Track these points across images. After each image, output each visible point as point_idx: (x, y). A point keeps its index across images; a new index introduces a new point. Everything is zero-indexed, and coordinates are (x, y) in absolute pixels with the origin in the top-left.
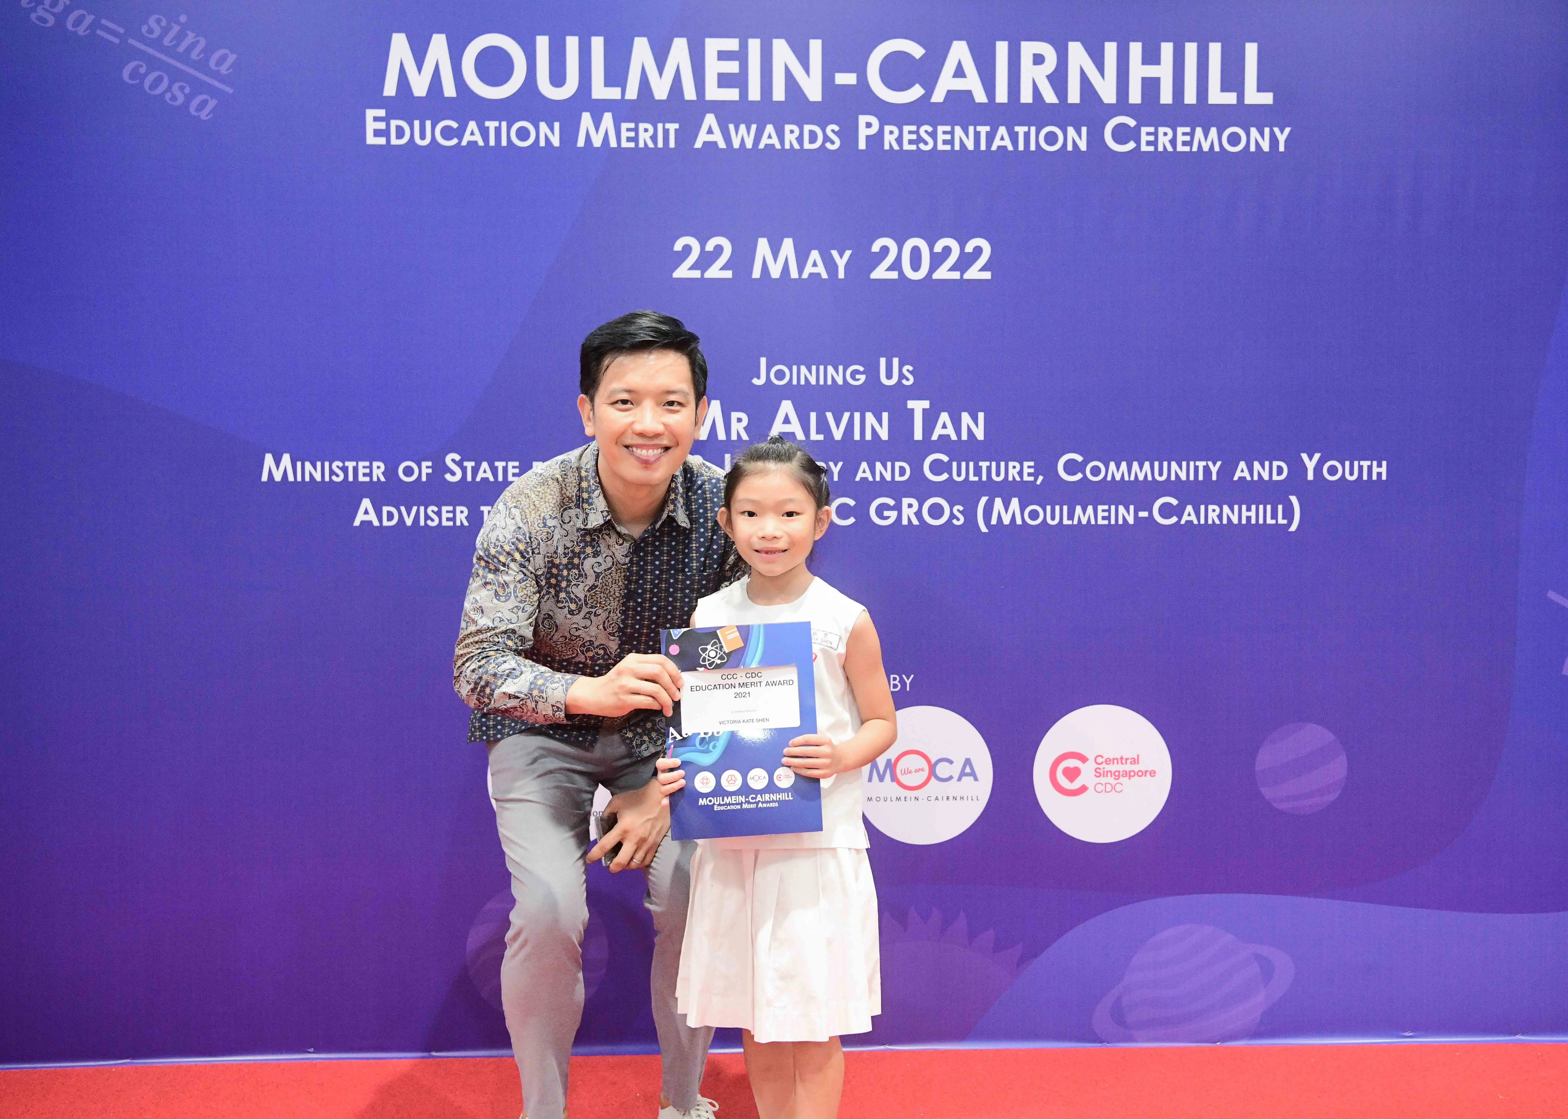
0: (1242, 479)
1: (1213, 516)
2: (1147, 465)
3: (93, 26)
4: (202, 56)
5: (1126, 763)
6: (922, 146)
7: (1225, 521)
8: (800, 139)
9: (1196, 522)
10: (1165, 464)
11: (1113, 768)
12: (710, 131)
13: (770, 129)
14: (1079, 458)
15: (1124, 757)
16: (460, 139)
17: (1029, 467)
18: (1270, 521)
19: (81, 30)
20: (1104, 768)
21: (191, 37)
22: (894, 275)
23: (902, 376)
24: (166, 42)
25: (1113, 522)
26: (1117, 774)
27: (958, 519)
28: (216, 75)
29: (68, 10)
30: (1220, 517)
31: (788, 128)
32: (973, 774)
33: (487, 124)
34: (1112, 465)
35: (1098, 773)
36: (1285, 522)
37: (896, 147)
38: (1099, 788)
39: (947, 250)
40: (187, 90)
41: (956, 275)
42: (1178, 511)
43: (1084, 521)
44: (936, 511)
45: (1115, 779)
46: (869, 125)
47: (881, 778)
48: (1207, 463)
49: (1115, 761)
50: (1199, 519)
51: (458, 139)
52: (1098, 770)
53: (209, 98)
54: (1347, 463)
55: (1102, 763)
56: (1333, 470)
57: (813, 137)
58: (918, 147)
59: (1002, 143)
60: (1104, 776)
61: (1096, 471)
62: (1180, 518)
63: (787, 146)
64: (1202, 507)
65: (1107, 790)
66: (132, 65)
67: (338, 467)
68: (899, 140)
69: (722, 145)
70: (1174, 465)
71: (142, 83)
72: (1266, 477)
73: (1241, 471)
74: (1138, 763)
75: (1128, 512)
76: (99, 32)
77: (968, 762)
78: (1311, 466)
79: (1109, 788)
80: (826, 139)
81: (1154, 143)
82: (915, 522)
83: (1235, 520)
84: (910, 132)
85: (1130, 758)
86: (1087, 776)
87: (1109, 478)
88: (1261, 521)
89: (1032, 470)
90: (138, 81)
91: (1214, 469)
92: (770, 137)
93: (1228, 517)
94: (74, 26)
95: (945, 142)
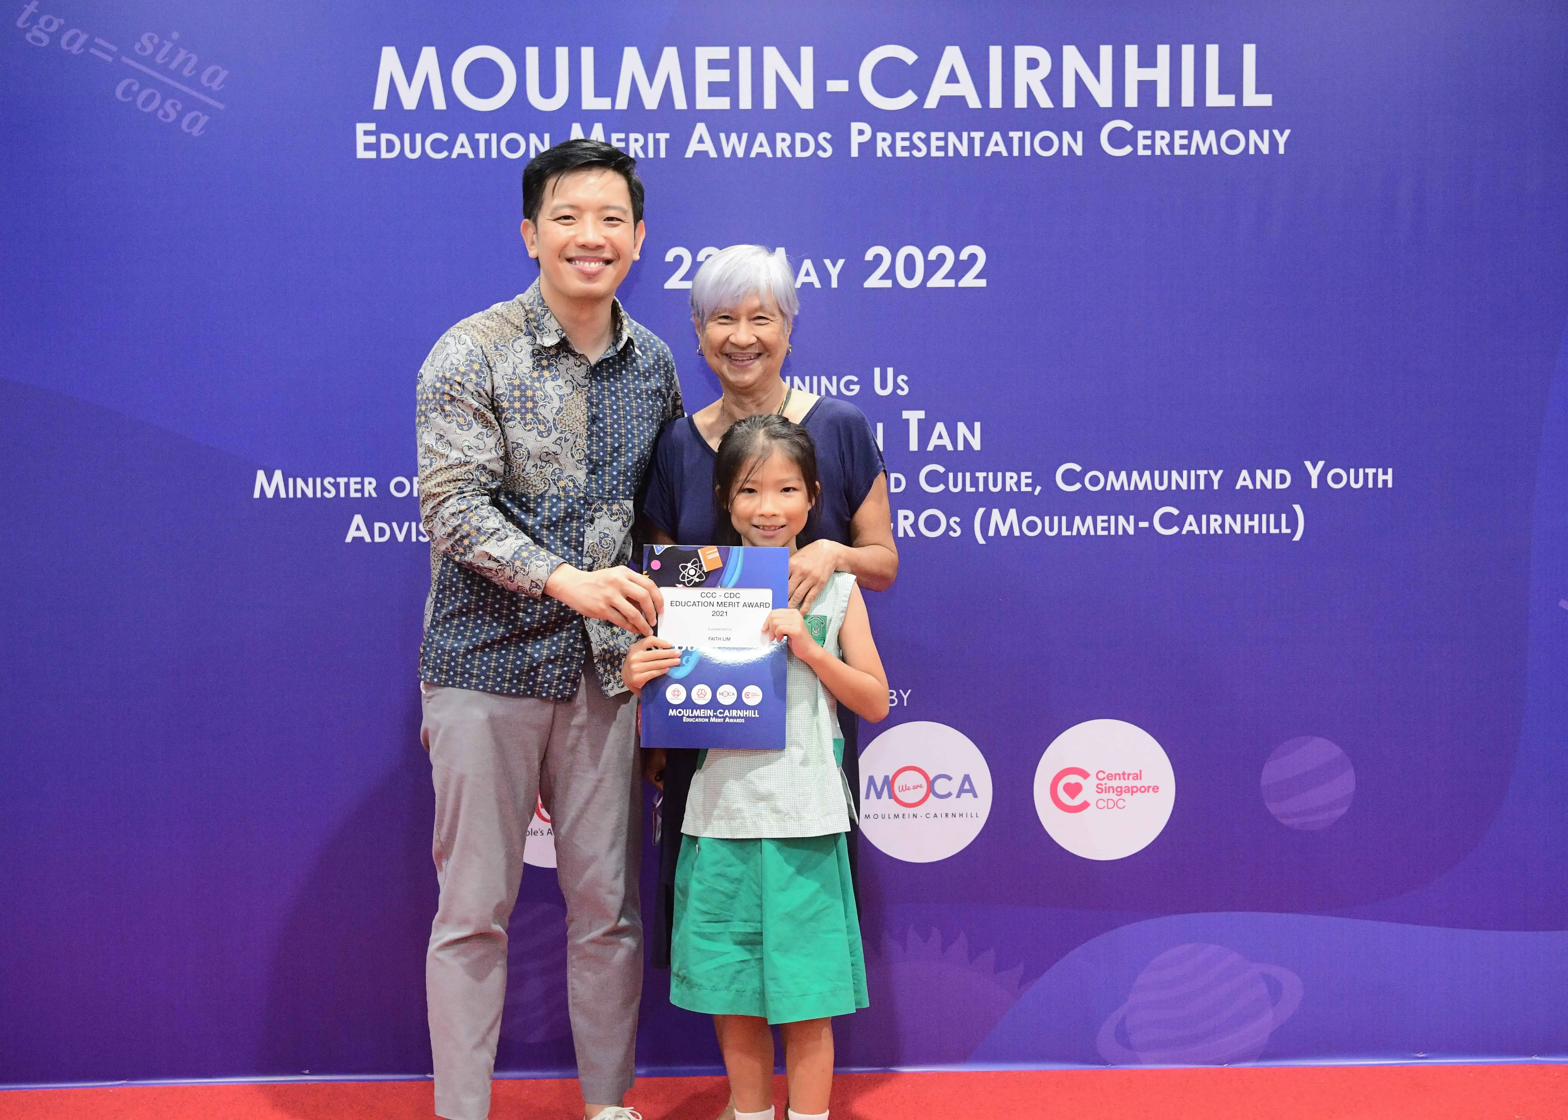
0: (1245, 488)
1: (1215, 526)
2: (1147, 474)
3: (87, 45)
4: (194, 72)
5: (1128, 779)
6: (915, 153)
7: (1227, 531)
8: (792, 148)
9: (1197, 532)
10: (1166, 473)
11: (1115, 783)
12: (701, 141)
13: (761, 137)
14: (1078, 468)
15: (1127, 772)
16: (451, 151)
17: (1027, 477)
18: (1273, 530)
19: (75, 49)
20: (1106, 784)
21: (182, 54)
22: (888, 284)
23: (896, 386)
24: (159, 59)
25: (1113, 533)
26: (1119, 789)
27: (955, 531)
28: (208, 92)
29: (62, 30)
30: (1222, 526)
31: (779, 136)
32: (972, 791)
33: (477, 136)
34: (1112, 475)
35: (1100, 789)
36: (1289, 531)
37: (889, 154)
38: (1101, 804)
39: (942, 258)
40: (179, 107)
41: (950, 283)
42: (1180, 521)
43: (1083, 532)
44: (932, 523)
45: (1117, 794)
46: (861, 132)
47: (879, 796)
48: (1208, 472)
49: (1118, 777)
50: (1200, 528)
51: (448, 151)
52: (1100, 786)
53: (200, 114)
54: (1352, 471)
55: (1104, 778)
56: (1337, 478)
57: (805, 145)
58: (911, 154)
59: (996, 149)
60: (1106, 792)
61: (1095, 481)
62: (1181, 529)
63: (779, 155)
64: (1204, 517)
65: (1109, 807)
66: (125, 83)
67: (329, 483)
68: (892, 147)
69: (713, 154)
70: (1174, 474)
71: (135, 101)
72: (1269, 485)
73: (1244, 480)
74: (1141, 779)
75: (1128, 523)
76: (92, 50)
77: (967, 778)
78: (1315, 474)
79: (1111, 804)
80: (818, 147)
81: (1152, 147)
82: (911, 534)
83: (1238, 530)
84: (903, 139)
85: (1133, 772)
86: (1088, 793)
87: (1108, 488)
88: (1264, 531)
89: (1030, 481)
90: (130, 99)
91: (1216, 478)
92: (761, 145)
93: (1230, 526)
94: (68, 45)
95: (938, 149)
